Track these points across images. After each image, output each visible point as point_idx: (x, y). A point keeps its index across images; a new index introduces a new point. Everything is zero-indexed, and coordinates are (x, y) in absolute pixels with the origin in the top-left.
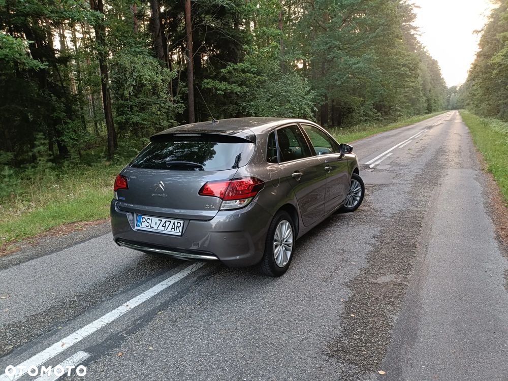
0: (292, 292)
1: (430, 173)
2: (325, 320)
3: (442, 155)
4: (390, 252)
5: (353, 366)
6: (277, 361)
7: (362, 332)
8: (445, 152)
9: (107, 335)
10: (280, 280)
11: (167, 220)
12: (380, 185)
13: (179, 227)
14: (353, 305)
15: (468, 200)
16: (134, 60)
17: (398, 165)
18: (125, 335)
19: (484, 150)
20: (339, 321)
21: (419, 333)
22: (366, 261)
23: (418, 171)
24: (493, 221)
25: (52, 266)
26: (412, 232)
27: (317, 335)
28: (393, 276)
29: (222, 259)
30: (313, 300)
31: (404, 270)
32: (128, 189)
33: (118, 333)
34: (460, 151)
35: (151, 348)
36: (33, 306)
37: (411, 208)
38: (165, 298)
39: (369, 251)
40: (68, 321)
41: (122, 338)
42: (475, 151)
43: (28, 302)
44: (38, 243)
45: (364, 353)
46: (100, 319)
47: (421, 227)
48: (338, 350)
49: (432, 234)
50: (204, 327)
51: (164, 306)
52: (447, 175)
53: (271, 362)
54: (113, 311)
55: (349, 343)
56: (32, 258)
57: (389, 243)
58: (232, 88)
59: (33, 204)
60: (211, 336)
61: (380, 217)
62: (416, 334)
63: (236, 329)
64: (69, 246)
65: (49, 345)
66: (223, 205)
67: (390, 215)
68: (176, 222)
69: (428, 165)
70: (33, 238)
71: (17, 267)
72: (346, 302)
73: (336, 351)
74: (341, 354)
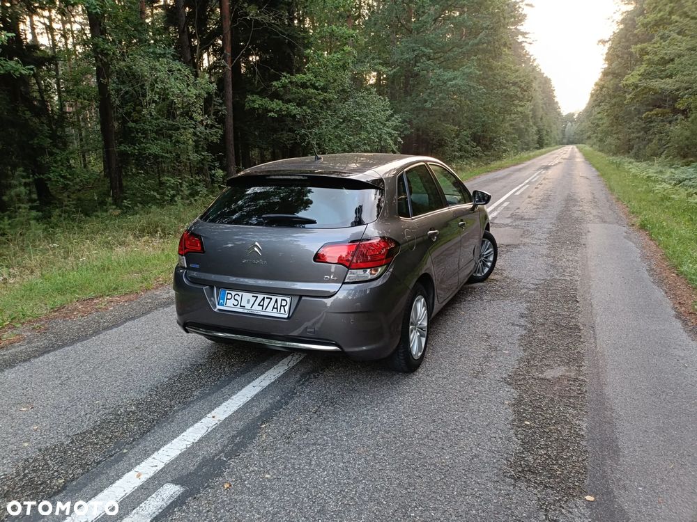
0: (437, 393)
1: (566, 230)
2: (494, 430)
3: (575, 205)
4: (548, 337)
5: (549, 491)
6: (448, 488)
7: (546, 445)
8: (575, 200)
9: (199, 459)
10: (415, 377)
11: (266, 296)
12: (507, 246)
13: (284, 306)
14: (523, 409)
15: (627, 265)
16: (155, 66)
17: (522, 218)
18: (225, 459)
19: (627, 199)
20: (512, 431)
21: (621, 444)
22: (522, 348)
23: (550, 226)
24: (666, 293)
25: (81, 362)
26: (568, 308)
27: (489, 451)
28: (563, 368)
29: (347, 350)
30: (468, 403)
31: (574, 360)
32: (204, 252)
33: (214, 457)
34: (594, 201)
35: (267, 476)
36: (73, 421)
37: (557, 277)
38: (264, 405)
39: (521, 336)
40: (133, 441)
41: (222, 463)
42: (614, 201)
43: (64, 415)
44: (47, 329)
45: (558, 473)
46: (181, 437)
47: (578, 302)
48: (523, 470)
49: (594, 311)
50: (333, 444)
51: (266, 416)
52: (589, 232)
53: (440, 490)
54: (196, 425)
55: (535, 460)
56: (45, 351)
57: (543, 324)
58: (288, 108)
59: (15, 271)
60: (347, 456)
61: (521, 289)
62: (617, 446)
63: (377, 445)
64: (96, 333)
65: (119, 477)
66: (348, 275)
67: (533, 286)
68: (279, 299)
69: (560, 218)
70: (37, 322)
71: (28, 364)
72: (514, 405)
73: (522, 472)
74: (530, 476)
